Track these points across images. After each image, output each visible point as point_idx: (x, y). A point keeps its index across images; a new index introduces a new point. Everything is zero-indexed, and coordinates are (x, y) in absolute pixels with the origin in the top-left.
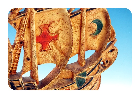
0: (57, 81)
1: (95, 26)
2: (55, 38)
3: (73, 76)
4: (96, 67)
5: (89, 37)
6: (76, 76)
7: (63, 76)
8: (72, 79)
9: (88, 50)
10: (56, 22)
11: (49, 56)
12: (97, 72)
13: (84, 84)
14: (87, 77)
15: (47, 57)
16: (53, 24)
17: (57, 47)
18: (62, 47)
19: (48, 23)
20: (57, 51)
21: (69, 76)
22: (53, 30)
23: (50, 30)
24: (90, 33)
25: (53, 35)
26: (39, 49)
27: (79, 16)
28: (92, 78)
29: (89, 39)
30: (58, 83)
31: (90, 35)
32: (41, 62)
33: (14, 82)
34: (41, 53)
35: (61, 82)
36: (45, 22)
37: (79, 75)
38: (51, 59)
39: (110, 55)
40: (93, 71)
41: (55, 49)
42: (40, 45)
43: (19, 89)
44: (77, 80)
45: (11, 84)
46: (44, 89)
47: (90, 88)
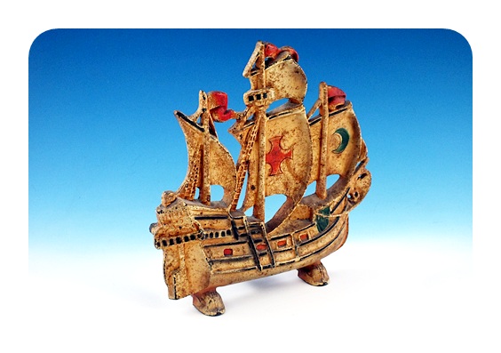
0: (289, 223)
1: (339, 139)
2: (288, 156)
3: (311, 214)
4: (341, 200)
5: (331, 155)
6: (316, 213)
7: (298, 216)
8: (310, 219)
9: (330, 174)
10: (291, 133)
11: (279, 184)
12: (344, 210)
13: (327, 228)
14: (331, 216)
15: (277, 185)
16: (287, 136)
17: (290, 170)
18: (297, 170)
19: (280, 135)
20: (289, 175)
21: (305, 214)
22: (286, 144)
23: (282, 144)
24: (332, 148)
25: (286, 152)
26: (268, 173)
27: (318, 124)
28: (338, 218)
29: (331, 158)
30: (291, 226)
31: (333, 151)
32: (268, 193)
33: (236, 221)
34: (270, 179)
35: (294, 225)
36: (276, 133)
37: (320, 212)
38: (282, 188)
39: (361, 184)
40: (338, 208)
41: (287, 173)
42: (269, 167)
43: (242, 232)
44: (317, 219)
45: (233, 224)
46: (273, 234)
47: (335, 235)
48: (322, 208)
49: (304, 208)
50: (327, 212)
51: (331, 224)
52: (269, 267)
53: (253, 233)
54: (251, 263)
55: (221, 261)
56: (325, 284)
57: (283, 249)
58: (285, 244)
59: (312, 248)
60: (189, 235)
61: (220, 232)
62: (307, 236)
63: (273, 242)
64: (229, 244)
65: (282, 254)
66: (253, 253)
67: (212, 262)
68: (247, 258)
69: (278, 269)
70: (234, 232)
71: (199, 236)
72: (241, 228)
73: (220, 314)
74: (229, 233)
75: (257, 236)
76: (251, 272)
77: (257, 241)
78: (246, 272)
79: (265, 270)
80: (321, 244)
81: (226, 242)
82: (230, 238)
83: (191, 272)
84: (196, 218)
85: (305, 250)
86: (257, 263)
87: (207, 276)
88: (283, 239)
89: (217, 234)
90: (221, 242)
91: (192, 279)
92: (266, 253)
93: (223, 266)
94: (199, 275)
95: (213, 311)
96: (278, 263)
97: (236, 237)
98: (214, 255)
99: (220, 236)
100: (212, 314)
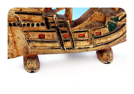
43: (53, 25)
44: (108, 24)
45: (46, 19)
46: (76, 29)
47: (120, 35)
48: (113, 17)
49: (101, 15)
50: (117, 20)
51: (118, 27)
52: (71, 48)
53: (61, 26)
54: (58, 45)
55: (36, 41)
56: (108, 63)
57: (82, 39)
58: (84, 36)
59: (103, 40)
60: (12, 23)
61: (35, 24)
62: (101, 33)
63: (76, 34)
64: (43, 31)
65: (81, 42)
66: (59, 39)
67: (29, 41)
68: (55, 42)
69: (78, 50)
70: (47, 24)
71: (19, 25)
72: (51, 22)
73: (34, 72)
74: (42, 24)
75: (64, 28)
76: (58, 50)
77: (63, 32)
78: (54, 50)
79: (68, 50)
80: (109, 39)
81: (40, 29)
82: (44, 28)
83: (18, 45)
84: (16, 13)
85: (98, 41)
86: (62, 45)
87: (26, 48)
88: (83, 33)
89: (33, 25)
90: (36, 30)
91: (18, 48)
92: (69, 40)
93: (38, 44)
94: (22, 47)
95: (30, 69)
96: (77, 47)
97: (48, 27)
98: (31, 37)
99: (35, 26)
100: (29, 71)
